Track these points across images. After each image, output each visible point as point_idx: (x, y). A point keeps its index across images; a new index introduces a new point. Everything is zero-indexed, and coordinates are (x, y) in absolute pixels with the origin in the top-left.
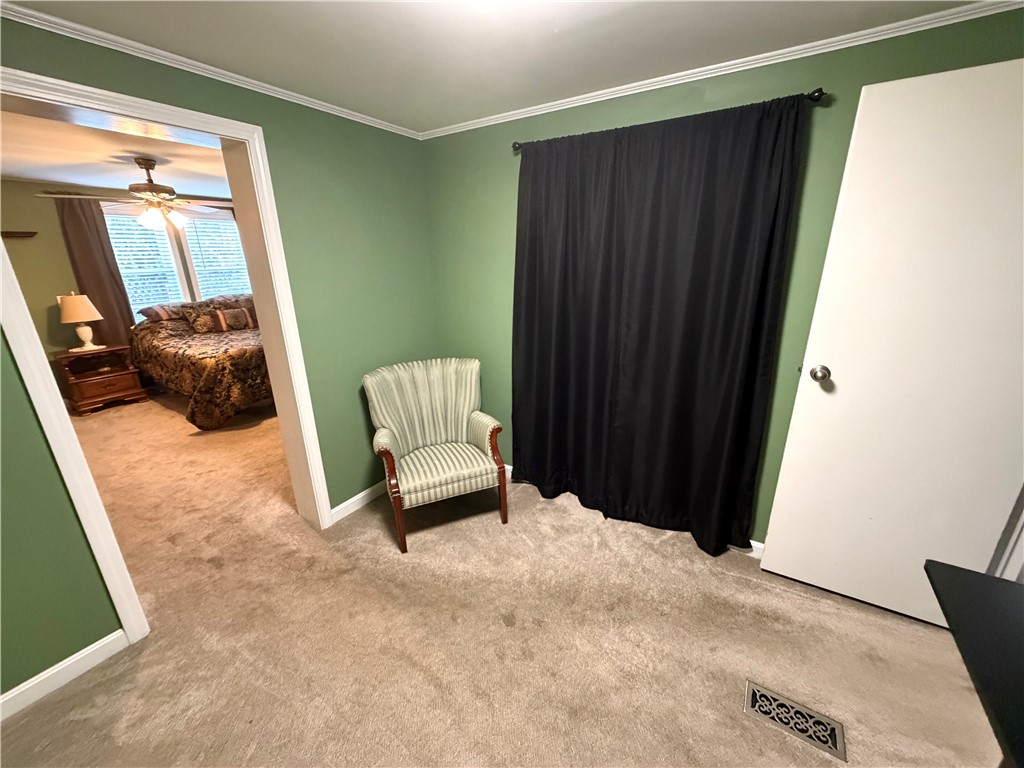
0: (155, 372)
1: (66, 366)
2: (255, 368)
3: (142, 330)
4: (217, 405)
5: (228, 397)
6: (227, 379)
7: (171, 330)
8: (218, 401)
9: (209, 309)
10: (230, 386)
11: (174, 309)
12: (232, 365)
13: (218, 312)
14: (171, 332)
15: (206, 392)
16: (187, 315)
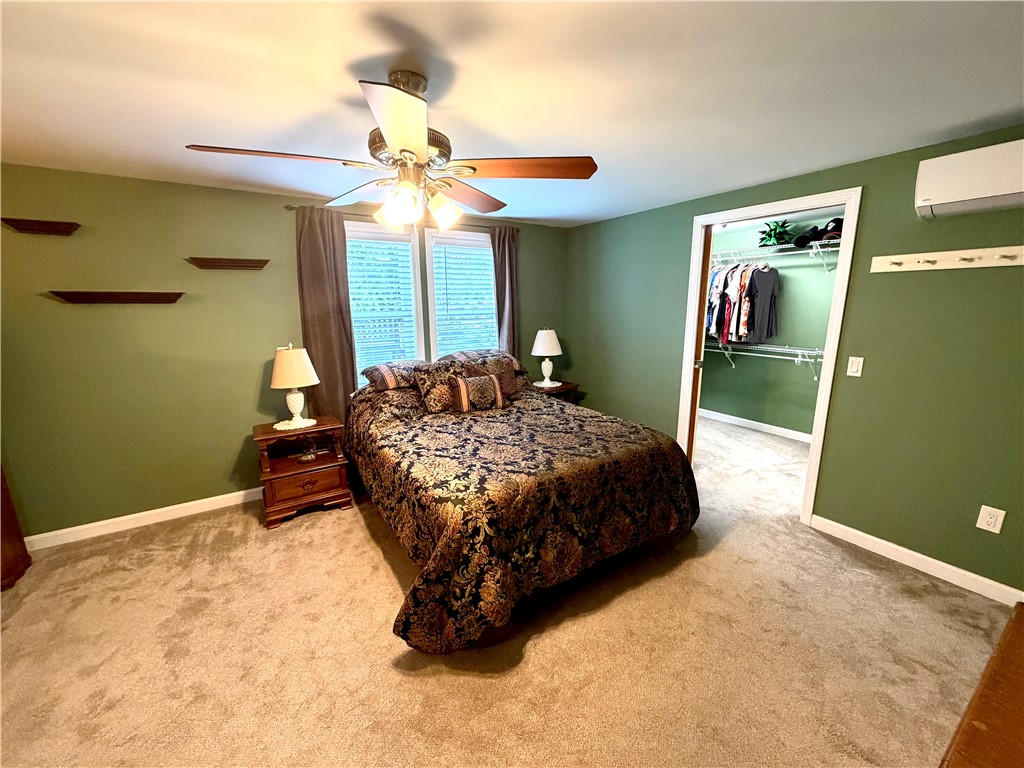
0: (366, 475)
1: (265, 450)
2: (526, 526)
3: (361, 401)
4: (453, 614)
5: (476, 598)
6: (480, 556)
7: (397, 407)
8: (457, 605)
9: (448, 375)
10: (483, 572)
11: (405, 373)
12: (491, 523)
13: (460, 381)
14: (396, 411)
15: (438, 581)
16: (420, 383)
